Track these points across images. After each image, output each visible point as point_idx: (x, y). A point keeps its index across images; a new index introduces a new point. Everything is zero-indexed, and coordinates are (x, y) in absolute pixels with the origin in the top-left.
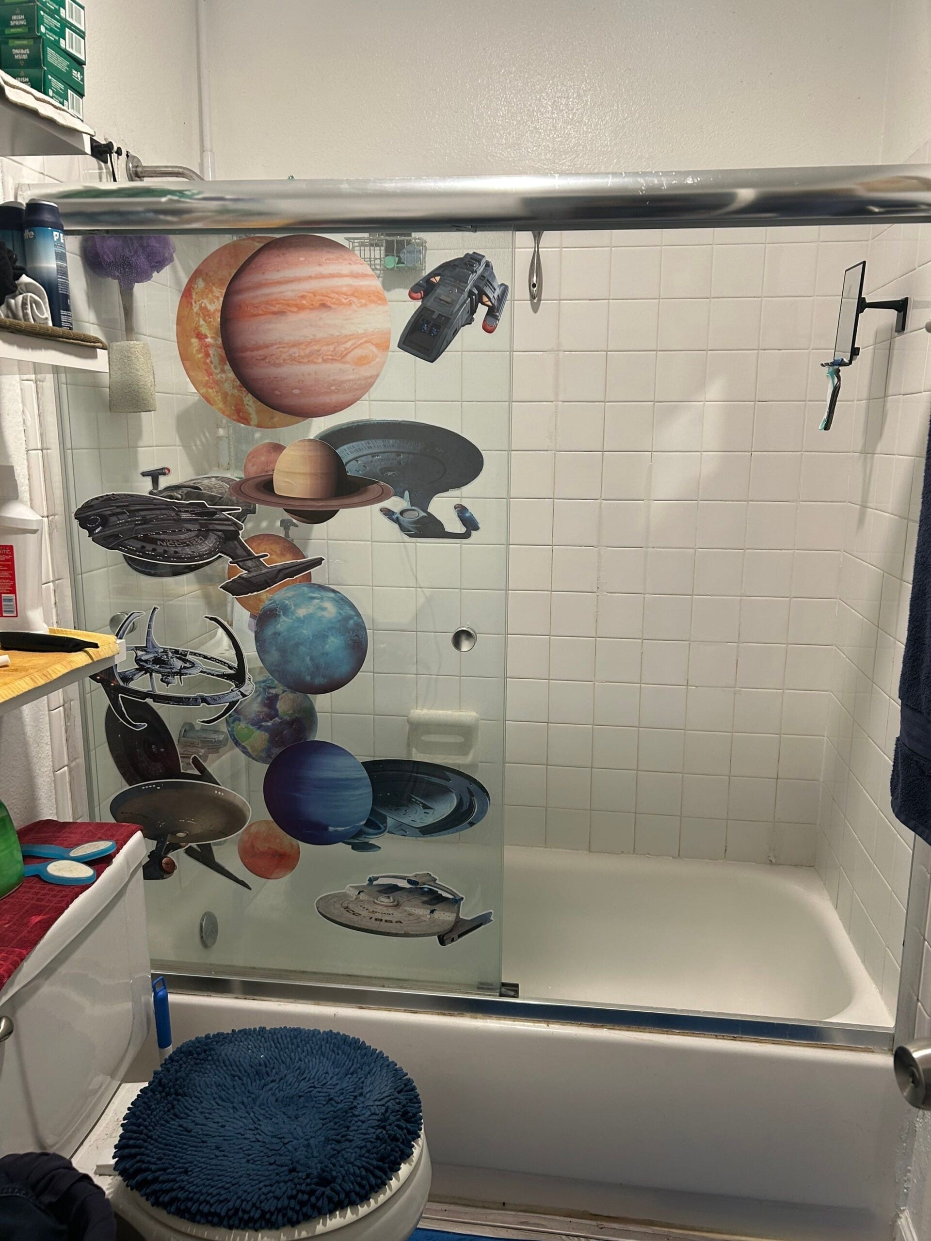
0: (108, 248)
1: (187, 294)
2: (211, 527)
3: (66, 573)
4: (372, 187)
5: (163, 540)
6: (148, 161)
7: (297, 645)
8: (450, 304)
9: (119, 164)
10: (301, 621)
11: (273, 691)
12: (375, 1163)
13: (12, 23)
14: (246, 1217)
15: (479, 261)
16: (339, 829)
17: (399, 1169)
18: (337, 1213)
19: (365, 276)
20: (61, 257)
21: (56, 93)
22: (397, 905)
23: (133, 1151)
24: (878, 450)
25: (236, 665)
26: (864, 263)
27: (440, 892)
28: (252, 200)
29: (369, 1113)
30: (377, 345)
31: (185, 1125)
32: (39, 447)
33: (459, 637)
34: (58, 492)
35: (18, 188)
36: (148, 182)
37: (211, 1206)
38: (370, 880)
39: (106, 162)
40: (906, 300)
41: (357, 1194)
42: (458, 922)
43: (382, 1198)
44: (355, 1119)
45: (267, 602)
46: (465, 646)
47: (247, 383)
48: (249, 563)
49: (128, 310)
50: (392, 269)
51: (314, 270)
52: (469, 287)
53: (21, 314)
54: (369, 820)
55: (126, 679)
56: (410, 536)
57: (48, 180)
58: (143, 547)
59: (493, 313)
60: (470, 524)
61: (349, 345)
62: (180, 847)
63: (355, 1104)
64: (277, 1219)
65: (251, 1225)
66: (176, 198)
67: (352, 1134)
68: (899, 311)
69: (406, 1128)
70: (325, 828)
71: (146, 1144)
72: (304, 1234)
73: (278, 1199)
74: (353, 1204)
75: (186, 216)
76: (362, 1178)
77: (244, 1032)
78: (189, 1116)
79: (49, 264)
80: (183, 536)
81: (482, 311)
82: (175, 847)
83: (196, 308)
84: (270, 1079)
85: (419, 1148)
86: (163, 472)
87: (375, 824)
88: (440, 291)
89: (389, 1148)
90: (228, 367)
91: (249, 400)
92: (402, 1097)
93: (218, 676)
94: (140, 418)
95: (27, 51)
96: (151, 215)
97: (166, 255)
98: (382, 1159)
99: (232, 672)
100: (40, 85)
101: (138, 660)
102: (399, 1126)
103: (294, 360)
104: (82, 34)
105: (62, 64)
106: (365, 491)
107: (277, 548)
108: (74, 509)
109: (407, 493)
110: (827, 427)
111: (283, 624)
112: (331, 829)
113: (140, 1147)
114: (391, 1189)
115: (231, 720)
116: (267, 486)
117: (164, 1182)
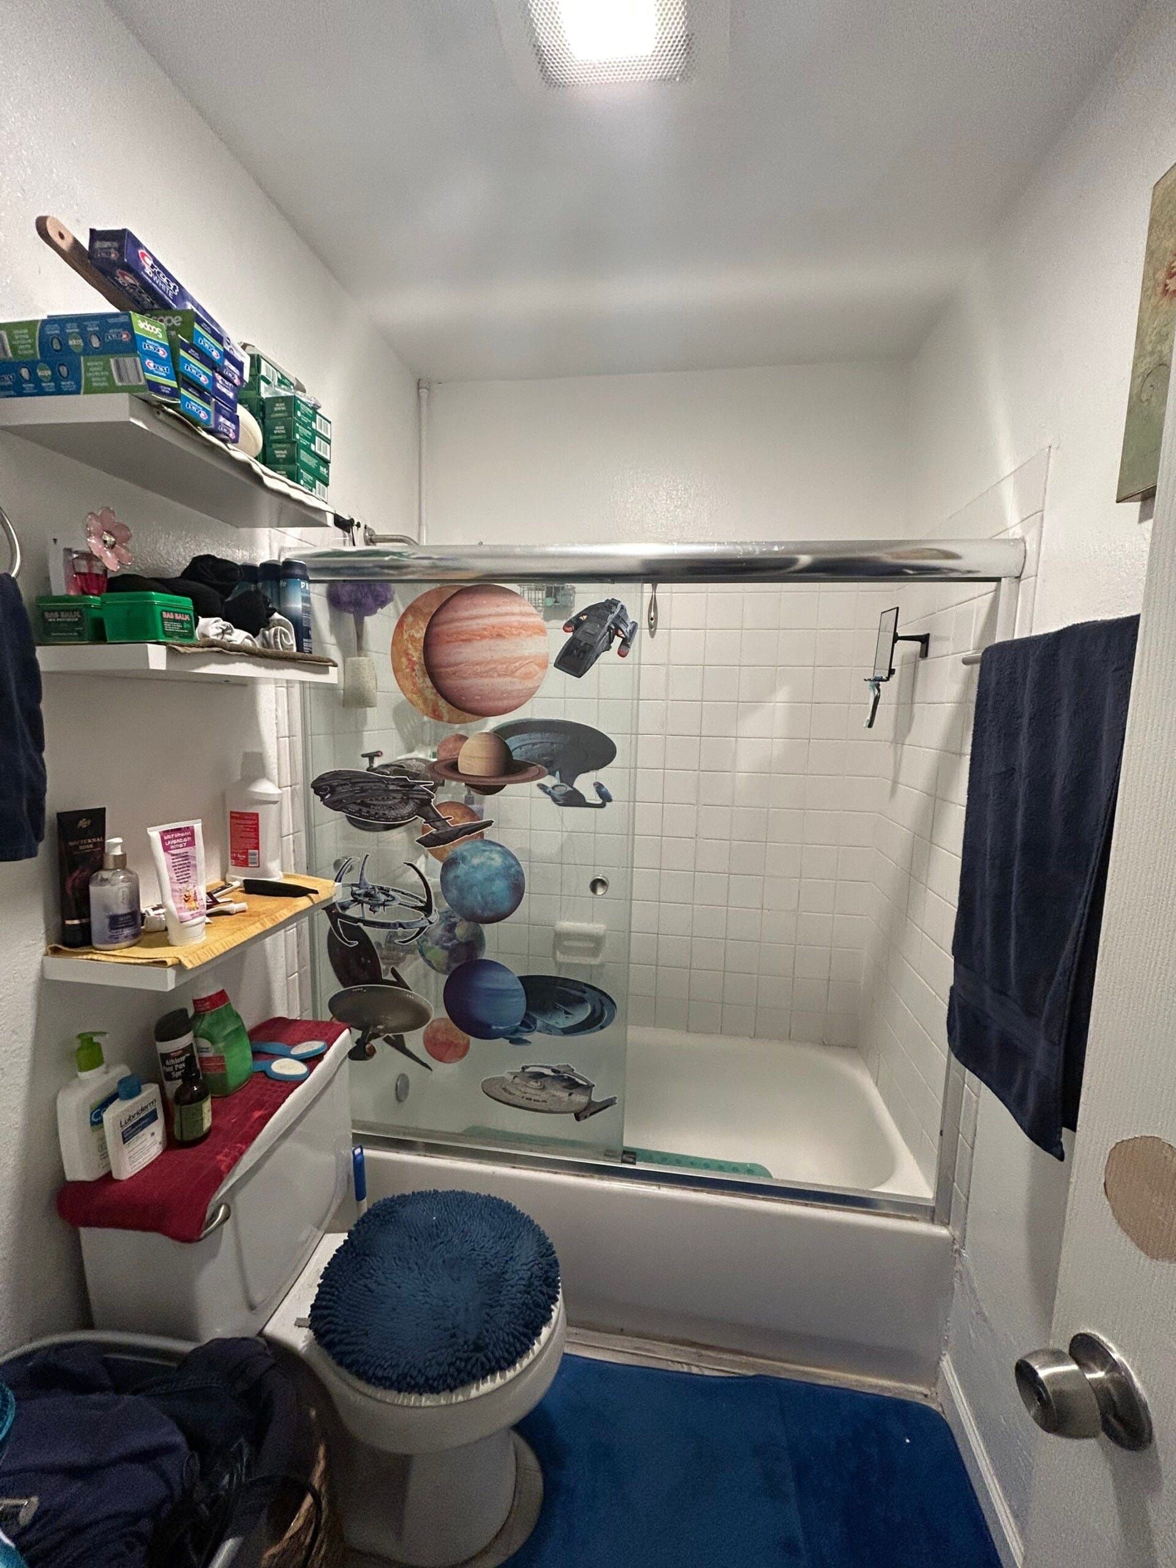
0: (345, 592)
1: (400, 625)
2: (411, 796)
3: (303, 827)
4: (538, 550)
5: (374, 805)
6: (379, 532)
7: (471, 886)
8: (595, 636)
9: (358, 534)
10: (476, 868)
11: (453, 920)
12: (521, 1329)
13: (275, 432)
14: (413, 1382)
15: (616, 605)
16: (501, 1028)
17: (540, 1334)
18: (489, 1377)
19: (530, 615)
20: (306, 600)
21: (307, 482)
22: (543, 1088)
23: (326, 1312)
24: (907, 741)
25: (425, 900)
26: (898, 608)
27: (577, 1080)
28: (452, 559)
29: (517, 1278)
30: (539, 665)
31: (369, 1286)
32: (287, 735)
33: (595, 884)
34: (300, 768)
35: (282, 550)
36: (379, 546)
37: (385, 1369)
38: (523, 1068)
39: (349, 532)
40: (928, 635)
41: (505, 1359)
42: (590, 1103)
43: (526, 1362)
44: (506, 1283)
45: (451, 853)
46: (600, 891)
47: (441, 691)
48: (438, 824)
49: (360, 636)
50: (551, 607)
51: (493, 610)
52: (608, 624)
53: (272, 642)
54: (522, 1023)
55: (344, 907)
56: (560, 805)
57: (305, 545)
58: (360, 810)
59: (626, 642)
60: (606, 798)
61: (517, 664)
62: (379, 1036)
63: (506, 1268)
64: (438, 1384)
65: (417, 1390)
66: (396, 557)
67: (502, 1298)
68: (922, 643)
69: (548, 1294)
70: (489, 1026)
71: (336, 1306)
72: (460, 1398)
73: (440, 1364)
74: (502, 1369)
75: (404, 571)
76: (510, 1346)
77: (420, 1194)
78: (373, 1275)
79: (296, 605)
80: (390, 802)
81: (617, 641)
82: (376, 1036)
83: (406, 636)
84: (440, 1241)
85: (557, 1311)
86: (378, 754)
87: (528, 1024)
88: (587, 627)
89: (533, 1314)
90: (428, 680)
91: (442, 702)
92: (543, 1261)
93: (412, 907)
94: (366, 711)
95: (285, 452)
96: (377, 570)
97: (389, 596)
98: (526, 1326)
99: (423, 905)
100: (294, 476)
101: (353, 894)
102: (541, 1292)
103: (477, 675)
104: (328, 441)
105: (312, 462)
106: (527, 771)
107: (459, 812)
108: (311, 781)
109: (558, 773)
110: (870, 726)
111: (461, 870)
112: (494, 1027)
113: (331, 1308)
114: (533, 1353)
115: (420, 941)
116: (453, 766)
117: (348, 1344)
